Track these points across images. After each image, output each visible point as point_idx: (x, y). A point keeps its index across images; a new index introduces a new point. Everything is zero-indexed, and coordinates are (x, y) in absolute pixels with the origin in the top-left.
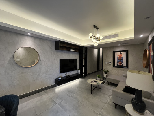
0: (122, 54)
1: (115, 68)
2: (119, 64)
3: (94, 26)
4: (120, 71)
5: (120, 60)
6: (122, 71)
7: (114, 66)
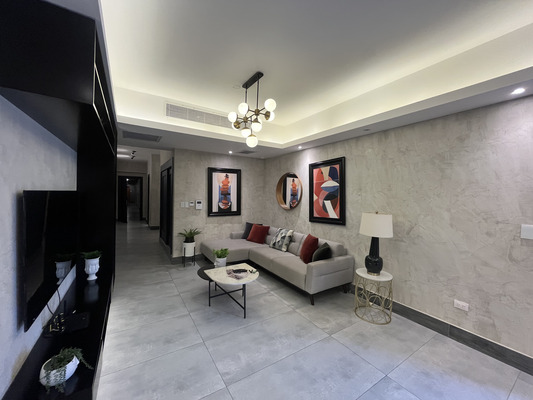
0: (230, 179)
1: (211, 219)
2: (222, 207)
3: (258, 76)
4: (224, 225)
5: (225, 194)
6: (229, 225)
7: (210, 212)
